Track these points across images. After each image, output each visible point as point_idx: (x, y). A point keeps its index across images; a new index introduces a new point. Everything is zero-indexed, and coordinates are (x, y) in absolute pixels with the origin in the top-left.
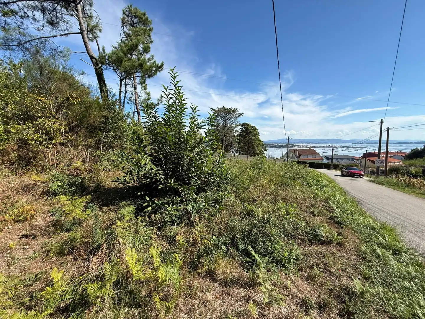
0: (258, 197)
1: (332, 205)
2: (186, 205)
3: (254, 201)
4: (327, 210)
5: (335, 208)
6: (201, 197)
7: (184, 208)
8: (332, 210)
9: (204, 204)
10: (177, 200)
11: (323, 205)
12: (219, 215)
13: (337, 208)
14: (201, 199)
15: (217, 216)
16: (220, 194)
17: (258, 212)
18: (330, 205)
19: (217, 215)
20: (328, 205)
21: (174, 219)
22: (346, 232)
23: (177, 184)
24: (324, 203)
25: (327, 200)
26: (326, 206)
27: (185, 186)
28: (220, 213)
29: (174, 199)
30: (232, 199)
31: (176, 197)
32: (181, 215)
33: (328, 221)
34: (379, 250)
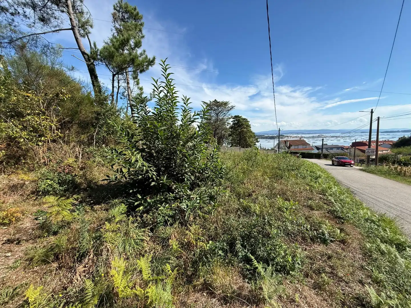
0: (254, 192)
1: (330, 198)
2: (180, 203)
3: (250, 195)
4: (325, 203)
5: (333, 200)
6: (195, 193)
7: (178, 207)
8: (330, 203)
9: (198, 201)
10: (170, 197)
11: (321, 198)
12: (214, 213)
13: (335, 200)
14: (195, 196)
15: (213, 214)
16: (214, 189)
17: (255, 208)
18: (328, 198)
19: (213, 212)
20: (325, 198)
21: (167, 219)
22: (348, 227)
23: (170, 182)
24: (320, 195)
25: (323, 192)
26: (324, 199)
27: (179, 183)
28: (215, 211)
29: (167, 196)
30: (228, 195)
31: (169, 194)
32: (175, 214)
33: (328, 215)
34: (383, 246)
